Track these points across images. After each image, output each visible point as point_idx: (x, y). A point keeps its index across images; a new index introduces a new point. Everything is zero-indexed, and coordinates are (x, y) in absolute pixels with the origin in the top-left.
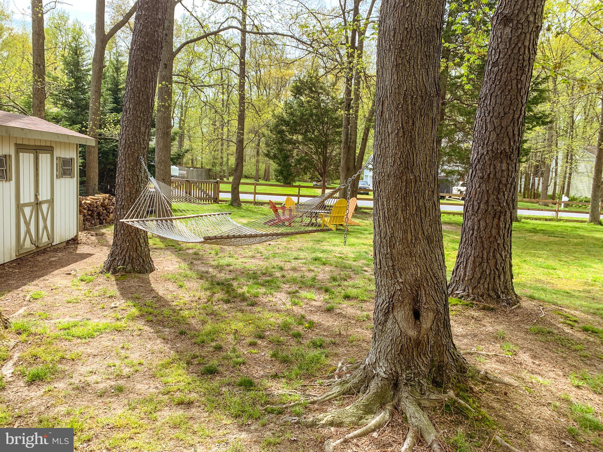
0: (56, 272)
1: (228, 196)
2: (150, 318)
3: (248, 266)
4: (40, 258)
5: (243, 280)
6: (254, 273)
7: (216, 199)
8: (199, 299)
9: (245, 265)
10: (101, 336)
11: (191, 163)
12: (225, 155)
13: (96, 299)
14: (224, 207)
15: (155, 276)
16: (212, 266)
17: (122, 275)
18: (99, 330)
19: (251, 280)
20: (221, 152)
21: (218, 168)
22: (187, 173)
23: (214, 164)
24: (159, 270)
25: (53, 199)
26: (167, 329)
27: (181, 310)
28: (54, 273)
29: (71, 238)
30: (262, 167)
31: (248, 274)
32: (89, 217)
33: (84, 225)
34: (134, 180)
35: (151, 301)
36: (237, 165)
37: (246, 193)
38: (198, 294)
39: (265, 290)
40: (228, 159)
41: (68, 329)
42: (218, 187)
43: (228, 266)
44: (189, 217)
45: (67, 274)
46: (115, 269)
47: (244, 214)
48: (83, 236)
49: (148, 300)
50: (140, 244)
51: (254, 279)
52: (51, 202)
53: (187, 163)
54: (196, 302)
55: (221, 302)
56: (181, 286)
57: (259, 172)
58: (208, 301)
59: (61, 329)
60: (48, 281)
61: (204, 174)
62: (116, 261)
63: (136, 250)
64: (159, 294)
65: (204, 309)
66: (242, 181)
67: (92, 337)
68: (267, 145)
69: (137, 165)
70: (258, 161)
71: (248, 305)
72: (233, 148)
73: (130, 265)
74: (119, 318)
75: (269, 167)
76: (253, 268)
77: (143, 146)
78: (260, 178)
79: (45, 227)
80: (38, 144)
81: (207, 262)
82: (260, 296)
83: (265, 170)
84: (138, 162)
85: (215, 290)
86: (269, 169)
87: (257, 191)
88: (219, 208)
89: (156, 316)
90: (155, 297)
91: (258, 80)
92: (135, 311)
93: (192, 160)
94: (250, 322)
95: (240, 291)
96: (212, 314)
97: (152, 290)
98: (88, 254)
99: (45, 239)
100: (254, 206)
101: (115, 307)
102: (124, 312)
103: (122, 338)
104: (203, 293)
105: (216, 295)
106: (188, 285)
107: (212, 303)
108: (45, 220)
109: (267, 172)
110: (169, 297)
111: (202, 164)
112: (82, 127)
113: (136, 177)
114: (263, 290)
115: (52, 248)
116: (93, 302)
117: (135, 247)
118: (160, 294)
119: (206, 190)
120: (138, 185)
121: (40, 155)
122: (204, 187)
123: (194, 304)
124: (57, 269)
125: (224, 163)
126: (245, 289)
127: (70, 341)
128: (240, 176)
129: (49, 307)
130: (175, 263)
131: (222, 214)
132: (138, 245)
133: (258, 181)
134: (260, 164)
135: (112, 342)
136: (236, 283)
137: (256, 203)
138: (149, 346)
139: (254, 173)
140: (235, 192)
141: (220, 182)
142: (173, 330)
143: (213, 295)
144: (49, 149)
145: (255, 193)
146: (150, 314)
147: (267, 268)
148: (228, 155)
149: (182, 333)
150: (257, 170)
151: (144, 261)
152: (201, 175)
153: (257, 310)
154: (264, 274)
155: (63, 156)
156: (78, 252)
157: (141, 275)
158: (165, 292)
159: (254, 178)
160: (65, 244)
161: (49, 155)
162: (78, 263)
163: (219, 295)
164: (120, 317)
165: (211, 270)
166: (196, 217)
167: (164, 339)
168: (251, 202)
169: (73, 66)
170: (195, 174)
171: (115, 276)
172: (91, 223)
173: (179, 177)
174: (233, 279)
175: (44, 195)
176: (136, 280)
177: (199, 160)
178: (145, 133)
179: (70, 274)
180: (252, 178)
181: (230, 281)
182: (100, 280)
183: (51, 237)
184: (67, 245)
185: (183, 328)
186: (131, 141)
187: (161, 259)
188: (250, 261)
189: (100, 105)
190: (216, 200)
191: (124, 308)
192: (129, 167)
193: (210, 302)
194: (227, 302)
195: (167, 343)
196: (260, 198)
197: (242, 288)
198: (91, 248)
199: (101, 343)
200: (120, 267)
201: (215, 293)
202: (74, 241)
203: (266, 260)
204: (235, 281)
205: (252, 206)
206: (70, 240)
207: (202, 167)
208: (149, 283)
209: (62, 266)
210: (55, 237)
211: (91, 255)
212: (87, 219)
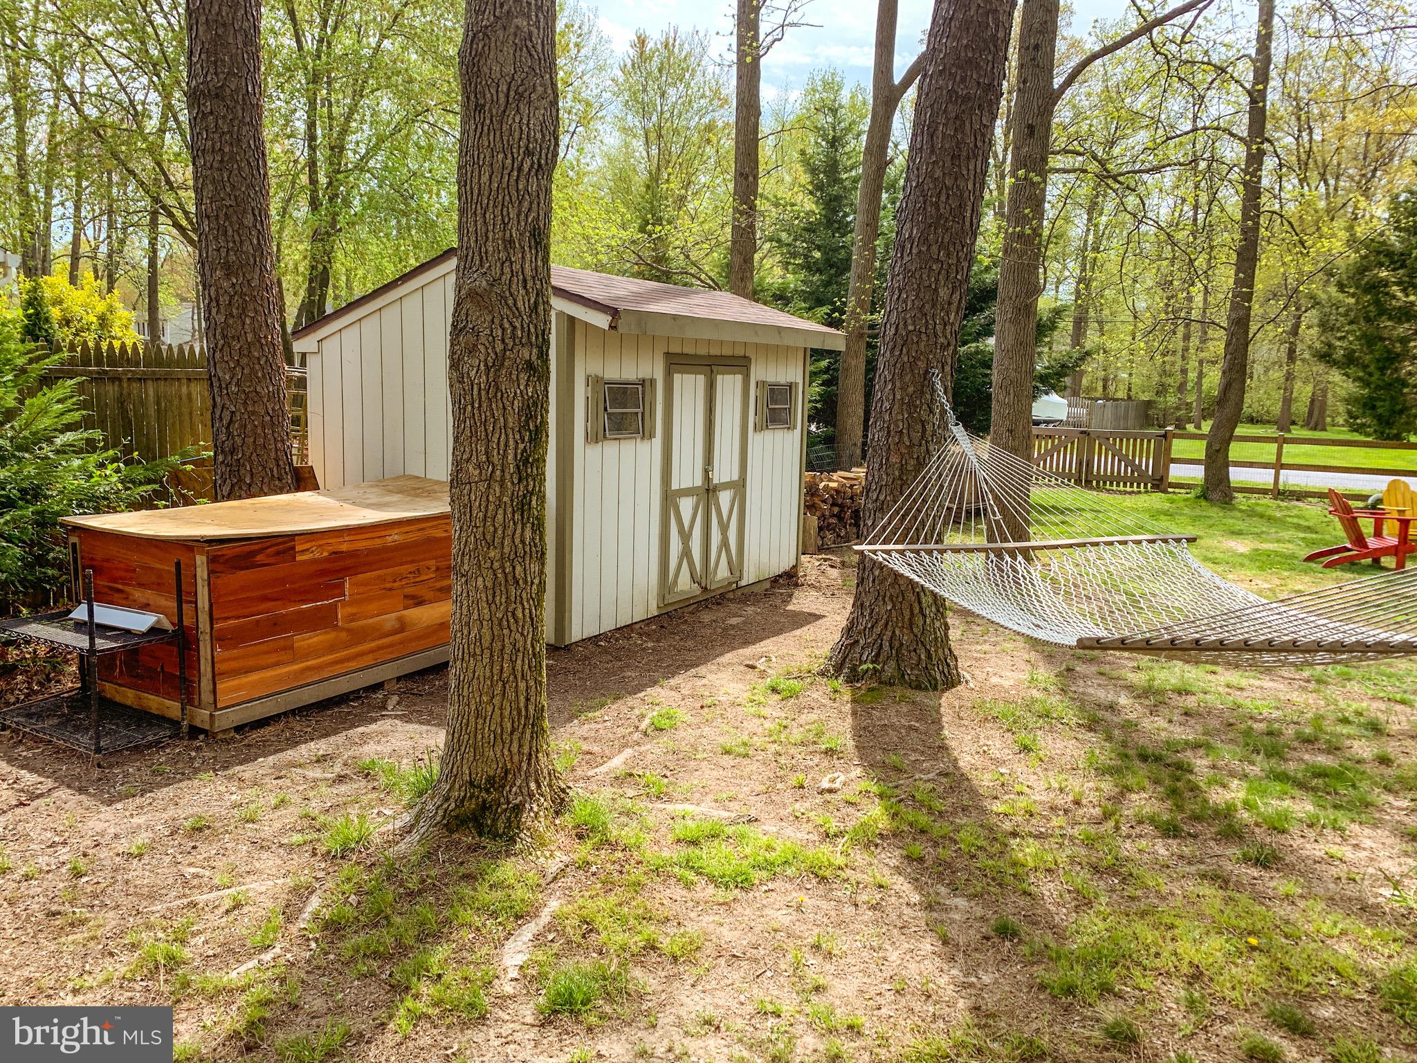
0: (728, 657)
1: (1196, 474)
2: (918, 848)
3: (1248, 703)
4: (706, 617)
5: (1228, 755)
6: (1270, 733)
7: (1161, 479)
8: (1077, 803)
9: (1239, 697)
10: (771, 886)
11: (1100, 389)
12: (1193, 364)
13: (792, 751)
14: (1182, 504)
15: (957, 704)
16: (1130, 688)
17: (870, 690)
18: (768, 866)
19: (1259, 758)
20: (1184, 358)
21: (1171, 400)
22: (1089, 414)
23: (1162, 390)
24: (972, 685)
25: (744, 480)
26: (961, 902)
27: (1014, 835)
28: (721, 660)
29: (782, 570)
30: (1303, 392)
31: (1248, 732)
32: (833, 521)
33: (823, 538)
34: (913, 434)
35: (930, 786)
36: (1226, 388)
37: (1251, 465)
38: (1075, 784)
39: (1310, 808)
40: (1201, 375)
41: (694, 843)
42: (1169, 449)
43: (1180, 694)
44: (1056, 547)
45: (747, 666)
46: (854, 669)
47: (1240, 525)
48: (810, 565)
49: (923, 783)
50: (921, 609)
51: (1269, 756)
52: (739, 486)
53: (1090, 389)
54: (1066, 811)
55: (1148, 829)
56: (1026, 749)
57: (1293, 409)
58: (1107, 816)
59: (679, 841)
60: (704, 681)
61: (1132, 414)
62: (858, 649)
63: (911, 624)
64: (961, 764)
65: (1089, 842)
66: (1240, 430)
67: (745, 885)
68: (1325, 326)
69: (922, 393)
70: (1289, 377)
71: (1246, 859)
72: (1217, 345)
73: (893, 663)
74: (832, 832)
75: (1324, 391)
76: (1265, 712)
77: (942, 340)
78: (1294, 423)
79: (725, 543)
80: (714, 351)
81: (1115, 674)
82: (1294, 829)
83: (1312, 402)
84: (925, 384)
85: (1131, 780)
86: (1325, 396)
87: (1284, 461)
88: (1167, 505)
89: (936, 845)
90: (946, 775)
91: (1304, 157)
92: (876, 814)
93: (1105, 380)
94: (1253, 941)
95: (1218, 797)
96: (1112, 870)
97: (944, 748)
98: (810, 614)
99: (723, 573)
100: (1273, 503)
101: (830, 791)
102: (851, 810)
103: (824, 904)
104: (1091, 784)
105: (1134, 796)
106: (1049, 744)
107: (1117, 828)
108: (724, 528)
109: (1317, 404)
110: (985, 781)
111: (1130, 389)
112: (833, 311)
113: (919, 427)
114: (1303, 807)
115: (739, 593)
116: (782, 760)
117: (907, 614)
118: (965, 762)
119: (1134, 456)
120: (923, 448)
121: (719, 377)
122: (1126, 448)
123: (1057, 821)
124: (733, 649)
125: (1190, 385)
126: (1236, 792)
127: (689, 886)
128: (1235, 420)
129: (680, 760)
130: (1023, 666)
131: (1165, 541)
132: (916, 610)
133: (1289, 431)
134: (1298, 385)
135: (795, 915)
136: (1205, 762)
137: (1279, 494)
138: (894, 956)
139: (1277, 409)
140: (1217, 462)
141: (1175, 436)
142: (979, 911)
143: (1122, 794)
144: (739, 363)
145: (1279, 466)
146: (923, 832)
147: (1319, 718)
148: (1201, 362)
149: (1005, 932)
150: (1288, 401)
151: (929, 657)
152: (1126, 418)
153: (1282, 890)
154: (1308, 741)
155: (771, 378)
156: (789, 608)
157: (919, 696)
158: (978, 761)
159: (1276, 423)
160: (768, 585)
161: (739, 378)
162: (781, 638)
163: (1143, 802)
164: (834, 826)
165: (1124, 700)
166: (1079, 545)
167: (945, 943)
168: (1264, 492)
169: (825, 172)
170: (1109, 414)
171: (855, 690)
172: (839, 536)
173: (1068, 423)
174: (1196, 746)
175: (725, 471)
176: (905, 710)
177: (1124, 380)
178: (950, 304)
179: (753, 667)
180: (1269, 422)
181: (1184, 750)
182: (815, 695)
183: (736, 568)
184: (772, 587)
185: (1012, 907)
186: (911, 328)
187: (986, 647)
188: (1257, 683)
189: (874, 257)
190: (1160, 483)
191: (853, 800)
192: (902, 399)
193: (1111, 823)
194: (1170, 831)
195: (953, 959)
196: (1291, 479)
197: (1224, 786)
198: (822, 599)
199: (767, 911)
200: (864, 667)
201: (1130, 790)
202: (789, 579)
203: (1312, 686)
204: (1201, 752)
205: (1267, 501)
206: (780, 576)
207: (1129, 398)
208: (937, 722)
209: (746, 643)
210: (745, 568)
211: (818, 617)
212: (829, 524)
